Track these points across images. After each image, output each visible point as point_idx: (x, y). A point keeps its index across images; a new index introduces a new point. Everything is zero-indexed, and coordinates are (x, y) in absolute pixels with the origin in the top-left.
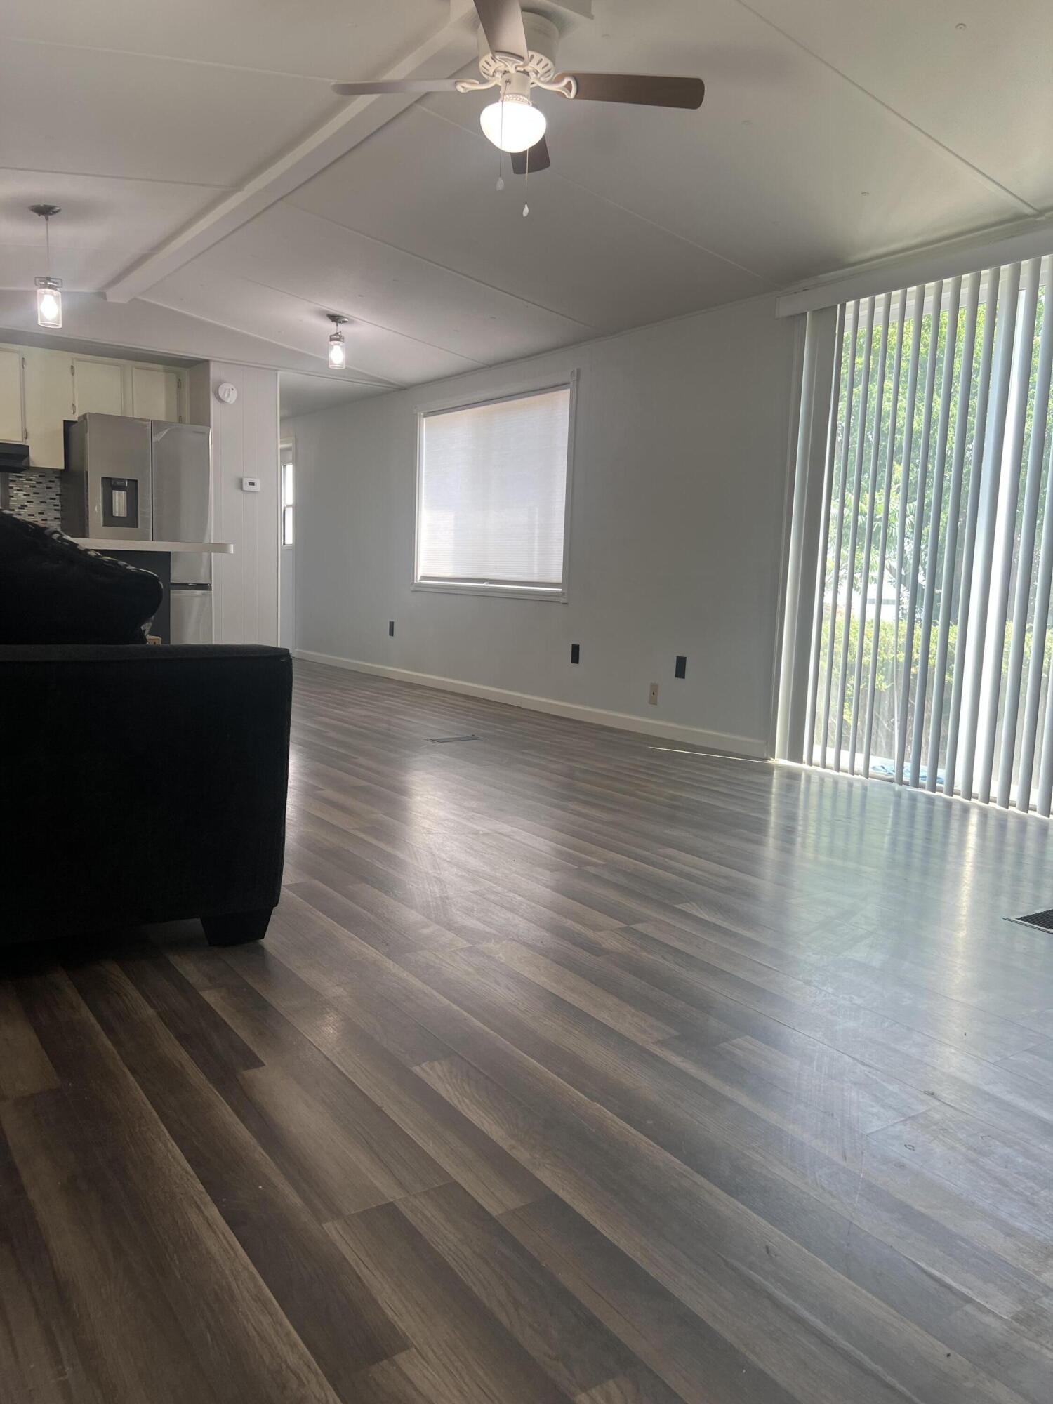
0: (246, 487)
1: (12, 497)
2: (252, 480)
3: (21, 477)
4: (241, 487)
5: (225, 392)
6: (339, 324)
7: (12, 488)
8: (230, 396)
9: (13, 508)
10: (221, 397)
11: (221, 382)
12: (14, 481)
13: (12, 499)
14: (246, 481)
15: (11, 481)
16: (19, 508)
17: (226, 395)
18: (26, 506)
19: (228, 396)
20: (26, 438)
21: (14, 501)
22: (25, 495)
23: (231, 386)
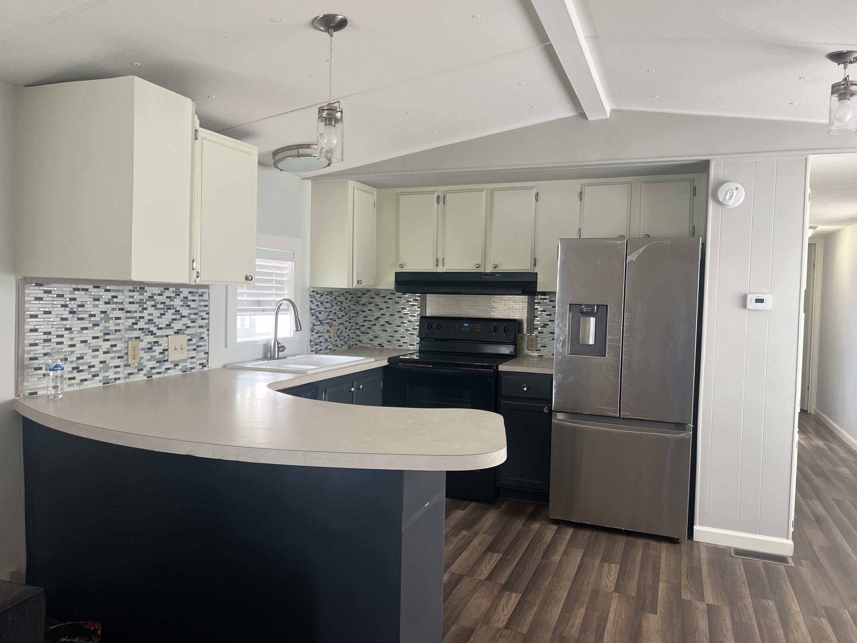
0: (751, 304)
1: (537, 317)
2: (760, 297)
3: (545, 299)
4: (744, 305)
5: (726, 195)
6: (849, 66)
7: (537, 309)
8: (733, 198)
9: (537, 327)
10: (721, 200)
11: (720, 183)
12: (540, 303)
13: (536, 319)
14: (751, 298)
15: (537, 303)
16: (542, 327)
17: (728, 197)
18: (548, 325)
19: (730, 199)
20: (535, 265)
21: (538, 321)
22: (547, 315)
23: (732, 185)
